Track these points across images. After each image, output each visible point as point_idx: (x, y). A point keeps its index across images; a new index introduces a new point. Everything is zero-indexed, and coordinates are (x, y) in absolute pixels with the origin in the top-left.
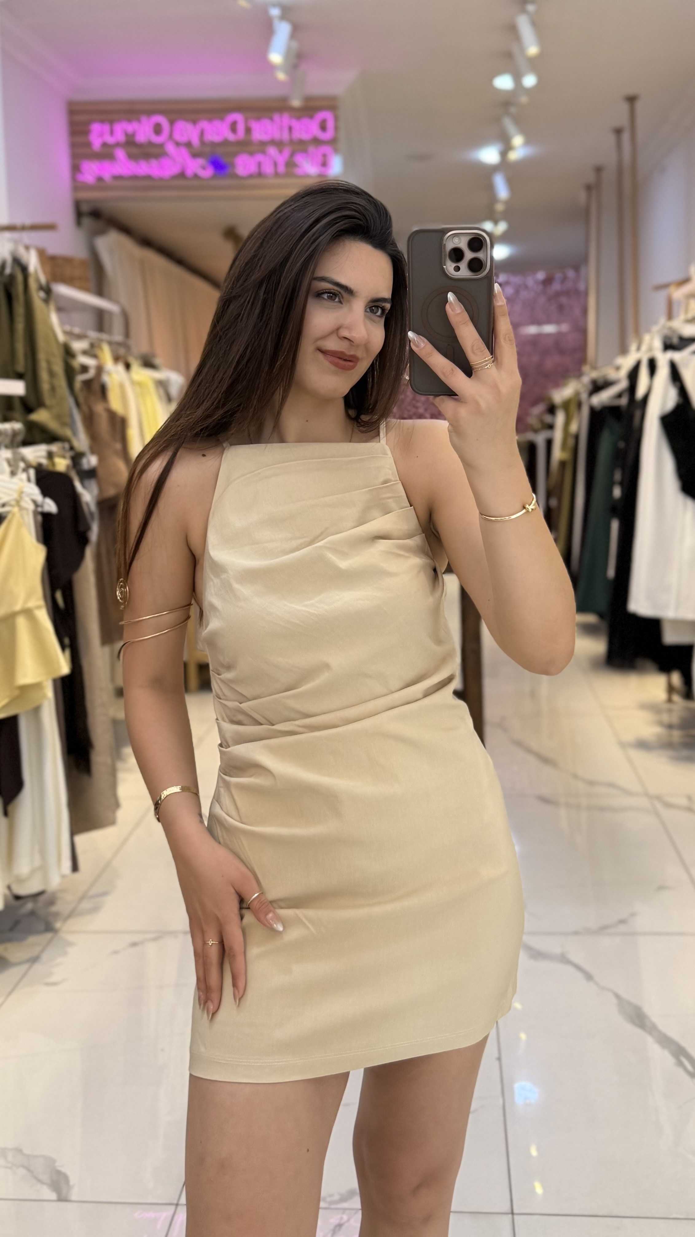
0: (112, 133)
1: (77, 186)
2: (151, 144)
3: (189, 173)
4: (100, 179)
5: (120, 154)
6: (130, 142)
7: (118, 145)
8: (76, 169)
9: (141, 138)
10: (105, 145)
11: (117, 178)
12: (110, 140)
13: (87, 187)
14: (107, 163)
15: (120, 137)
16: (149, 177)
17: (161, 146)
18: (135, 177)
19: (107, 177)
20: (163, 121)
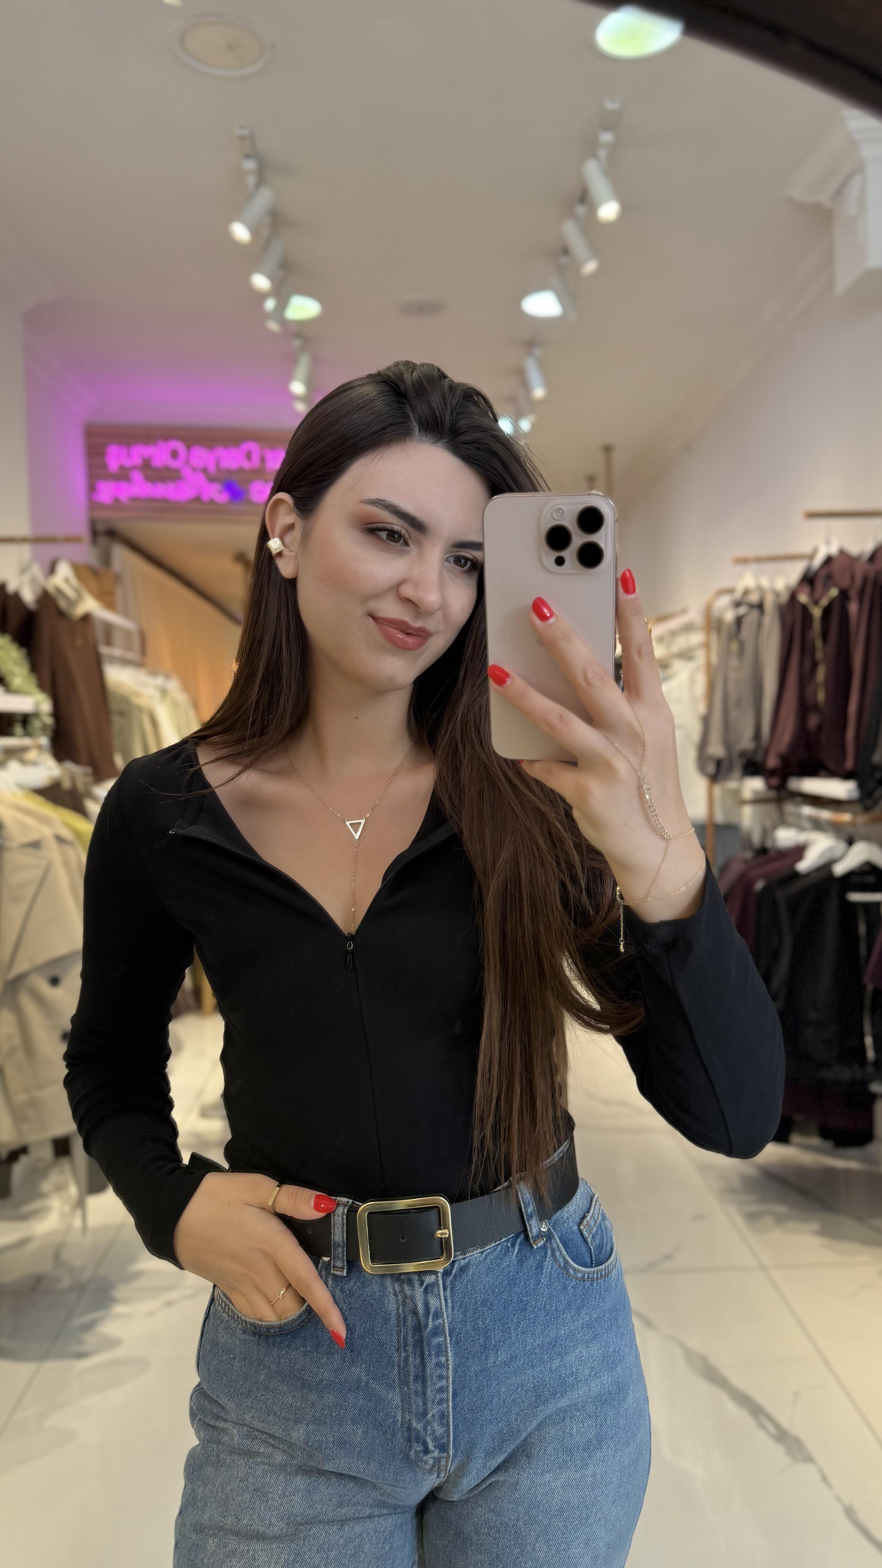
0: (129, 456)
1: (93, 505)
2: (167, 468)
3: (205, 498)
4: (117, 500)
5: (138, 476)
6: (147, 466)
7: (134, 468)
8: (92, 489)
9: (157, 463)
10: (122, 467)
11: (134, 499)
12: (127, 463)
13: (103, 506)
14: (123, 484)
15: (138, 461)
16: (165, 500)
17: (177, 471)
18: (151, 500)
19: (124, 498)
20: (179, 446)
